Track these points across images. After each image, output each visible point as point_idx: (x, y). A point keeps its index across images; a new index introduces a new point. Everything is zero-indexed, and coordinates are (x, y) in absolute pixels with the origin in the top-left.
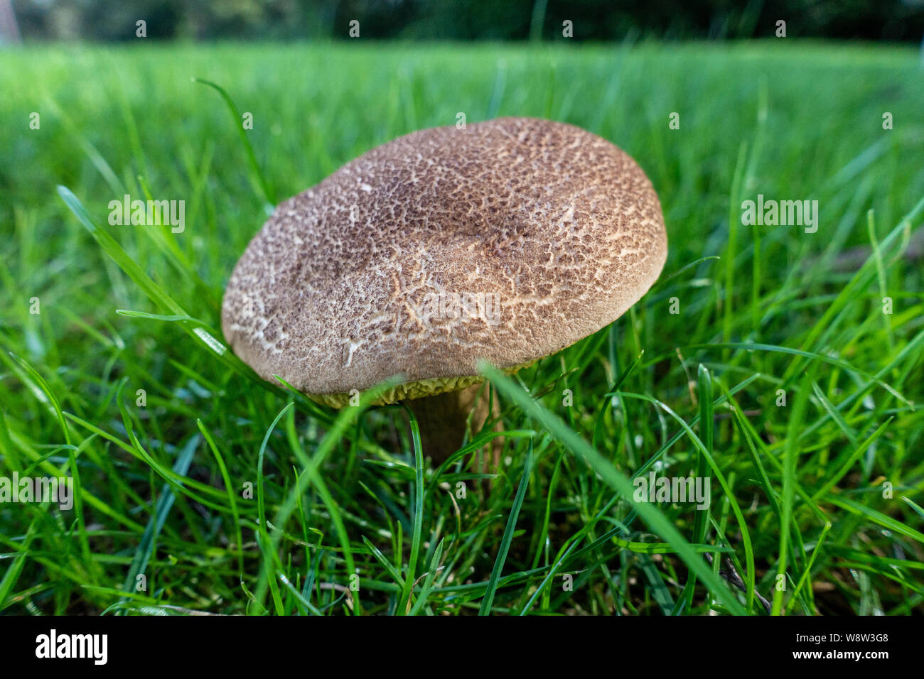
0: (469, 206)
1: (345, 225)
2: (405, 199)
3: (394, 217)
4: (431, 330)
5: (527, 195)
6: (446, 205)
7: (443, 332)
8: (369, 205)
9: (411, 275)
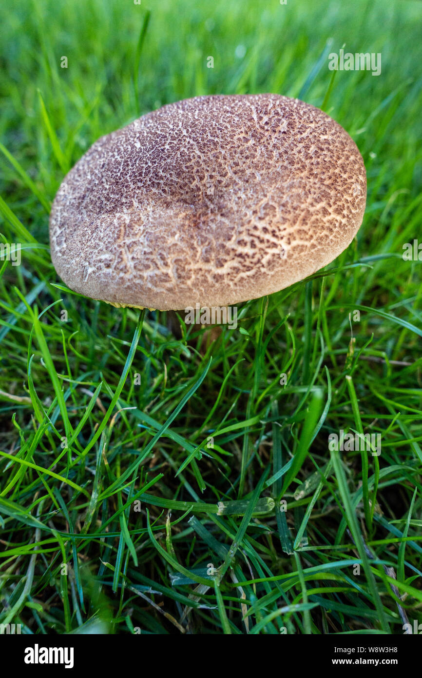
0: (194, 179)
1: (116, 172)
2: (155, 162)
3: (143, 175)
4: (134, 273)
5: (240, 178)
6: (178, 175)
7: (141, 277)
8: (134, 160)
9: (133, 229)
